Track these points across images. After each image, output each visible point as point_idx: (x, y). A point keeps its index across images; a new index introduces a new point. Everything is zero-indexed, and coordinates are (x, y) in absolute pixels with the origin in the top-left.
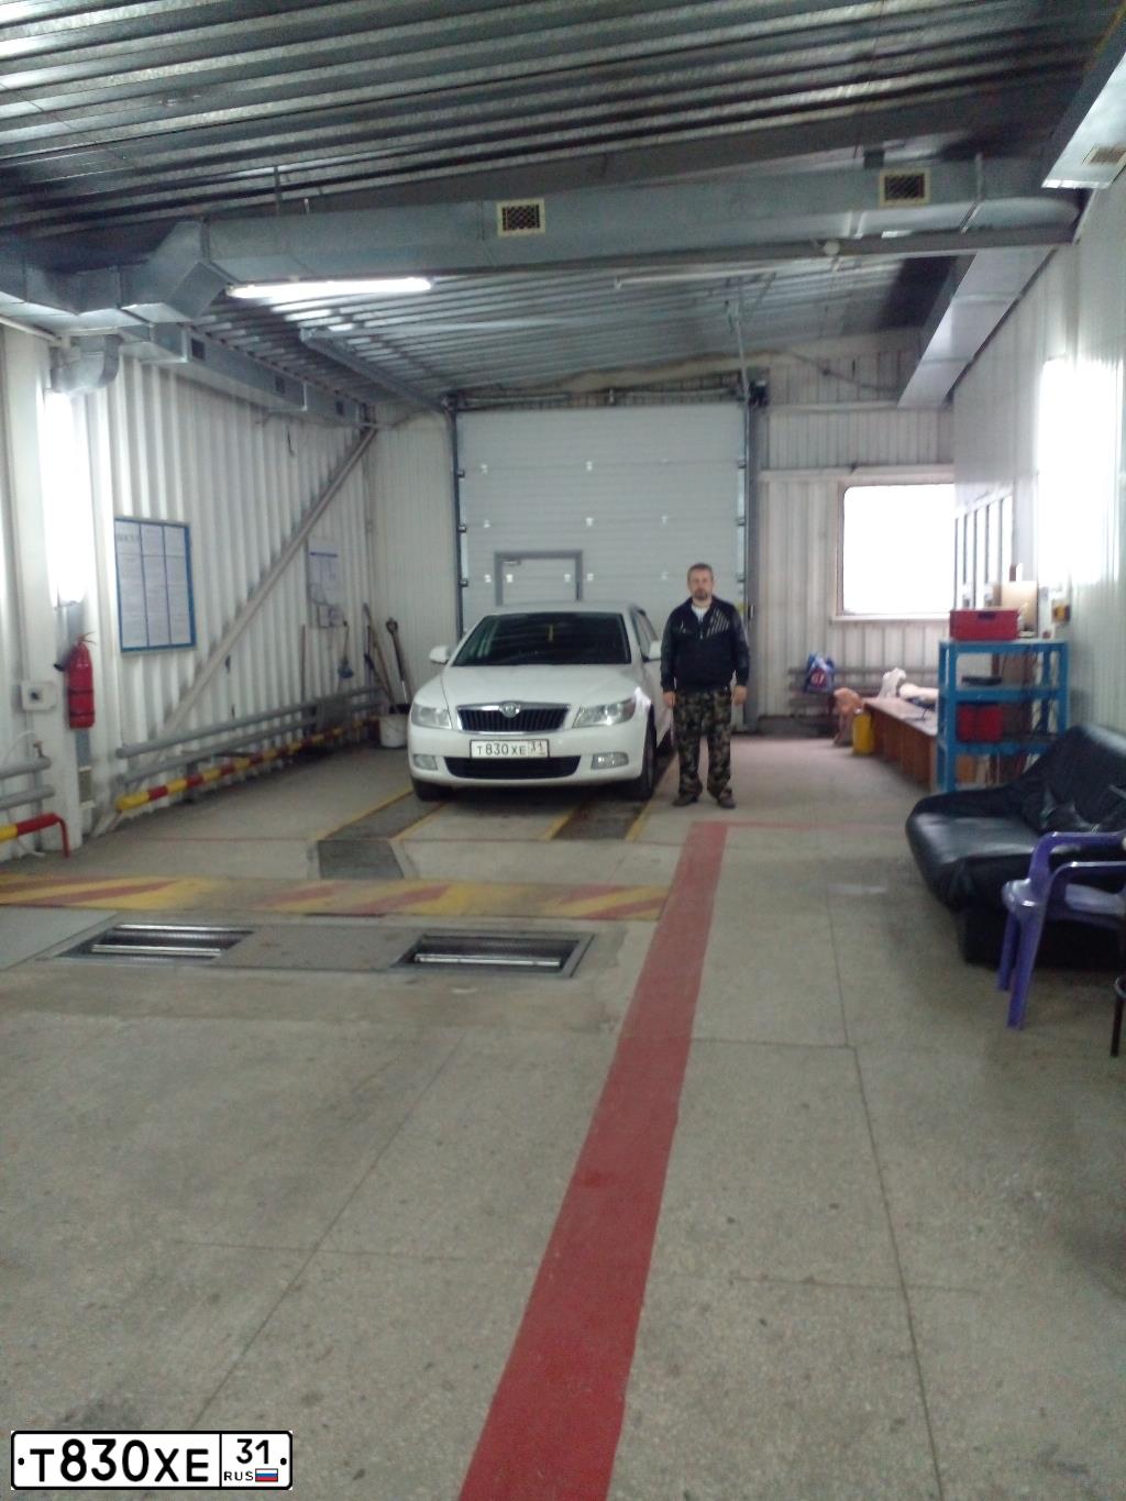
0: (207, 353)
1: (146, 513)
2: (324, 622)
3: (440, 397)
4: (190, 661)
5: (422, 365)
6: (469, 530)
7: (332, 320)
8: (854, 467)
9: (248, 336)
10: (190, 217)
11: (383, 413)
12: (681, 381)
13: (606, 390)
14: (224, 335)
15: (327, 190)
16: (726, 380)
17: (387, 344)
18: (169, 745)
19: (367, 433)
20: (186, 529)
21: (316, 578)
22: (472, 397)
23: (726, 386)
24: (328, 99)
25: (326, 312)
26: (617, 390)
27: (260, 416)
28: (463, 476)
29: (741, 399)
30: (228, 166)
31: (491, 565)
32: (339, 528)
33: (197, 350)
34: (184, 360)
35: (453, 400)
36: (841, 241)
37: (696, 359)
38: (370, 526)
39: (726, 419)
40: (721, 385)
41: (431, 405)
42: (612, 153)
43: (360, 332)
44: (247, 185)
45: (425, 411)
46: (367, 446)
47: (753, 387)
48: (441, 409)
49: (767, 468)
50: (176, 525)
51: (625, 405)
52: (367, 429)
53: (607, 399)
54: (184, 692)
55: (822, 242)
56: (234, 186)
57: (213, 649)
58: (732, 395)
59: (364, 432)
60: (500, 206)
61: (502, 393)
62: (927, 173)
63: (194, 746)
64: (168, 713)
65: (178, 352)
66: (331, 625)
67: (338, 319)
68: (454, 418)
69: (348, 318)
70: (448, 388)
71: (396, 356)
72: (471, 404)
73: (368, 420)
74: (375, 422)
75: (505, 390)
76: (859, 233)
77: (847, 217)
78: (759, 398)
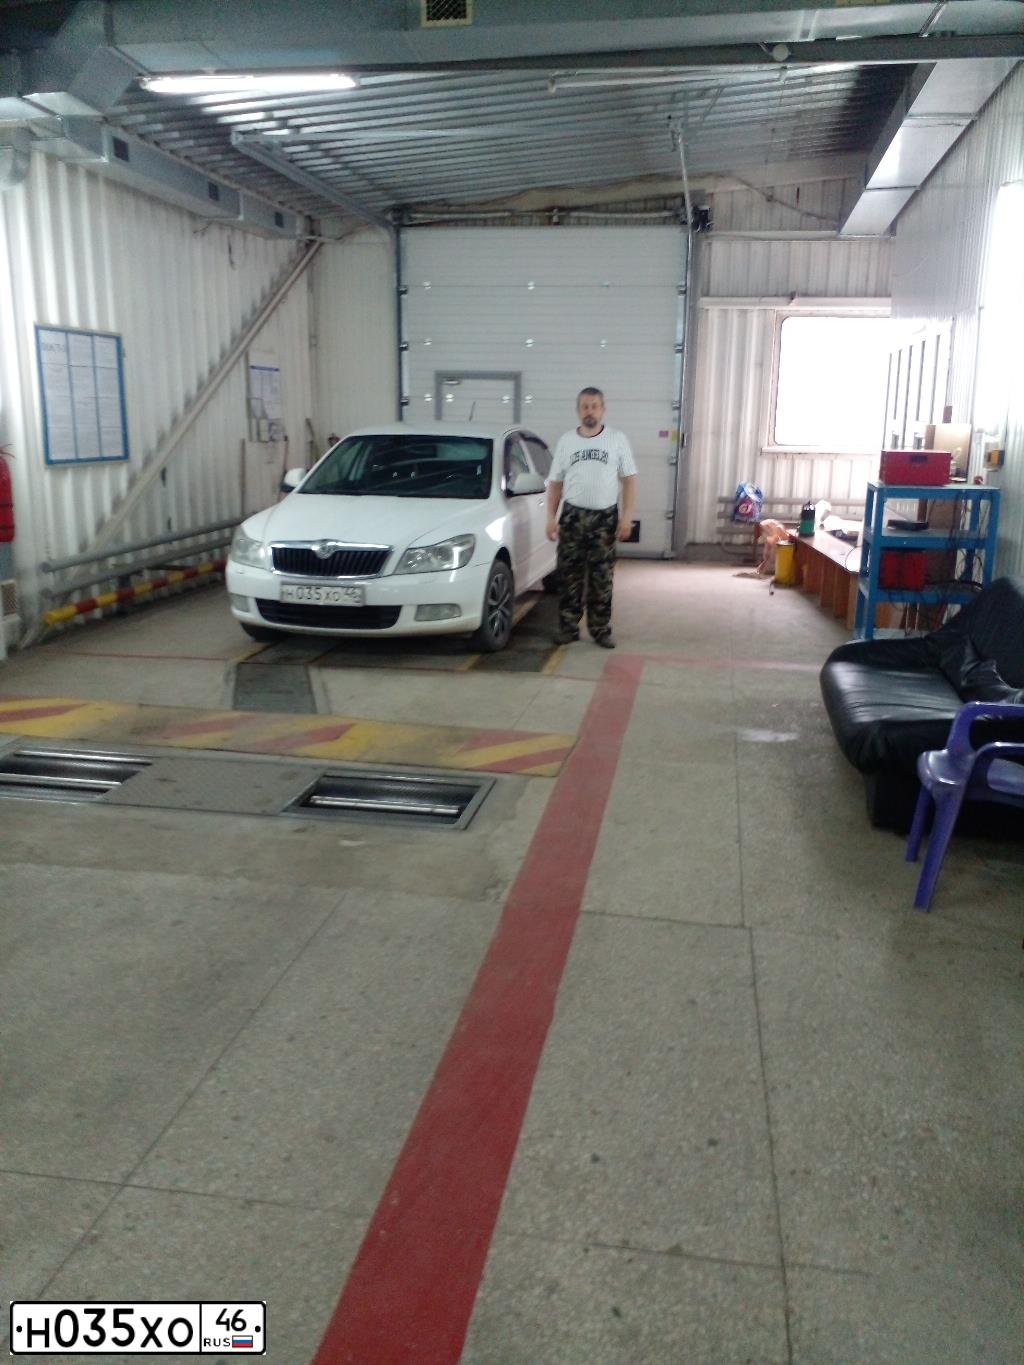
1: (74, 322)
2: (265, 436)
3: (386, 210)
4: (123, 474)
5: (363, 177)
6: (411, 348)
7: (267, 125)
8: (792, 296)
9: (182, 139)
11: (329, 227)
12: (626, 202)
13: (551, 209)
14: (157, 138)
16: (670, 203)
17: (327, 153)
18: (101, 559)
19: (311, 245)
20: (118, 339)
21: (256, 393)
22: (416, 212)
23: (670, 209)
25: (260, 115)
26: (561, 209)
27: (200, 226)
28: (405, 292)
29: (684, 223)
31: (432, 383)
32: (282, 342)
33: (120, 150)
34: (105, 160)
35: (396, 215)
36: (790, 45)
37: (641, 179)
38: (314, 340)
39: (668, 242)
40: (665, 208)
41: (378, 220)
43: (298, 138)
45: (369, 225)
46: (312, 258)
47: (696, 211)
48: (386, 224)
49: (707, 294)
50: (107, 336)
51: (569, 224)
52: (312, 242)
53: (550, 218)
54: (117, 504)
55: (771, 46)
57: (147, 461)
58: (677, 219)
59: (309, 244)
61: (445, 208)
63: (129, 558)
64: (100, 525)
65: (98, 151)
66: (272, 439)
67: (272, 124)
68: (398, 233)
69: (283, 123)
70: (393, 202)
71: (338, 166)
72: (415, 219)
73: (312, 233)
74: (320, 235)
75: (450, 206)
76: (811, 36)
77: (798, 18)
78: (702, 222)
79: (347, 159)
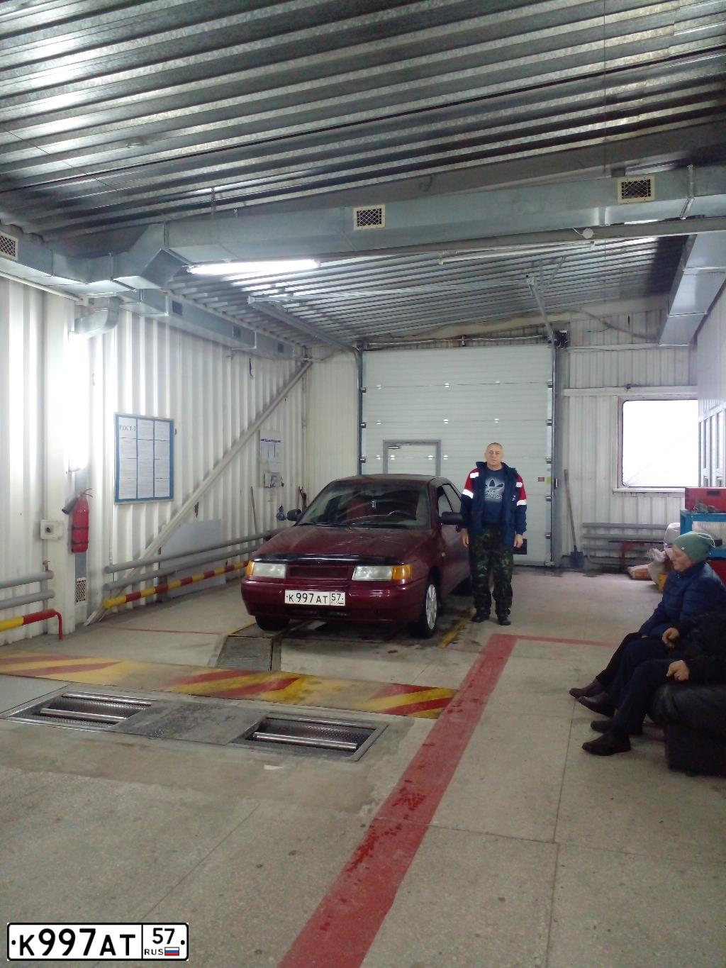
0: (185, 312)
1: (143, 413)
2: (268, 484)
3: (352, 343)
4: (168, 509)
5: (337, 321)
6: (368, 427)
7: (272, 292)
8: (628, 387)
9: (220, 301)
10: (159, 222)
11: (316, 352)
12: (511, 330)
13: (460, 337)
14: (205, 300)
15: (249, 203)
16: (540, 330)
17: (312, 307)
18: (148, 564)
19: (304, 366)
20: (171, 423)
21: (264, 457)
22: (372, 342)
23: (541, 334)
24: (236, 140)
25: (268, 286)
26: (466, 336)
27: (229, 353)
28: (365, 392)
29: (550, 342)
30: (181, 188)
31: (381, 448)
32: (283, 424)
33: (177, 308)
34: (166, 314)
35: (360, 344)
36: (594, 228)
37: (520, 316)
38: (305, 423)
39: (541, 355)
40: (537, 333)
41: (347, 348)
42: (435, 174)
43: (292, 299)
44: (195, 200)
45: (342, 351)
46: (305, 372)
47: (556, 334)
48: (352, 350)
49: (568, 387)
50: (165, 421)
51: (472, 346)
52: (306, 362)
53: (460, 342)
54: (162, 527)
55: (581, 230)
56: (188, 201)
57: (186, 498)
58: (544, 340)
59: (303, 364)
60: (356, 210)
61: (391, 339)
62: (652, 178)
63: (167, 565)
64: (150, 541)
65: (163, 310)
66: (272, 486)
67: (276, 291)
68: (360, 355)
69: (282, 290)
70: (357, 336)
71: (319, 315)
72: (372, 346)
73: (306, 356)
74: (311, 358)
75: (394, 338)
76: (607, 222)
77: (596, 212)
78: (562, 341)
79: (327, 310)
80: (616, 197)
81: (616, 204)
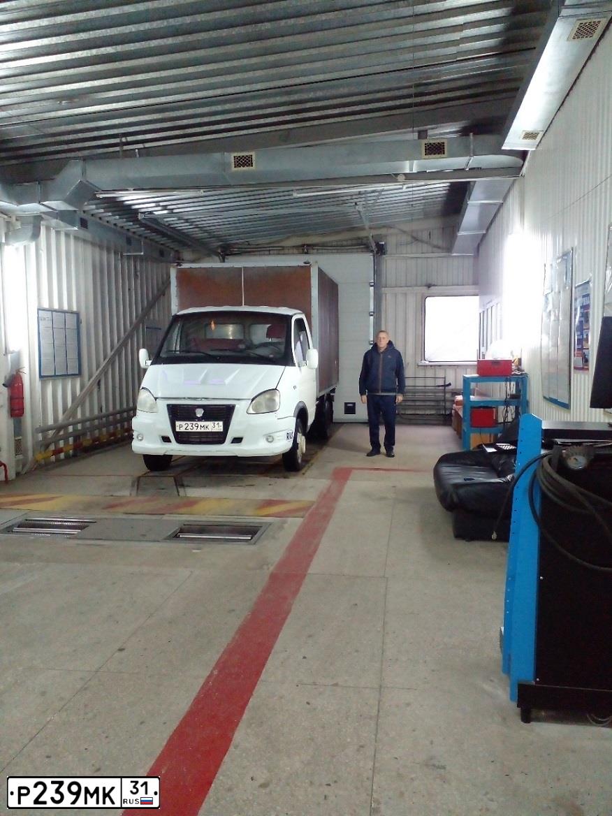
0: (89, 224)
1: (56, 307)
3: (218, 247)
4: (78, 383)
5: (206, 231)
7: (156, 209)
8: (429, 286)
9: (113, 216)
10: (75, 158)
11: (187, 255)
12: (341, 241)
13: (303, 246)
14: (100, 215)
15: (147, 145)
16: (365, 241)
17: (187, 221)
20: (78, 314)
21: (149, 341)
22: (233, 248)
23: (365, 244)
24: (143, 102)
25: (153, 205)
26: (308, 245)
27: (120, 257)
29: (372, 251)
30: (95, 133)
32: (163, 315)
33: (84, 223)
34: (76, 228)
35: (224, 250)
36: (405, 174)
37: (348, 230)
39: (365, 260)
40: (362, 244)
41: (213, 253)
44: (106, 142)
45: (209, 255)
47: (378, 245)
48: (217, 254)
49: (385, 286)
50: (72, 313)
51: (313, 253)
52: (178, 264)
53: (303, 250)
54: (74, 399)
55: (396, 175)
56: (99, 143)
57: (91, 375)
58: (368, 249)
60: (233, 155)
62: (445, 141)
63: (80, 426)
64: (65, 410)
65: (73, 225)
67: (159, 208)
68: (224, 258)
69: (164, 208)
70: (221, 243)
71: (192, 227)
72: (233, 251)
73: (179, 259)
74: (183, 260)
75: (250, 245)
76: (415, 171)
77: (407, 163)
78: (380, 250)
79: (198, 223)
80: (421, 154)
81: (421, 159)
